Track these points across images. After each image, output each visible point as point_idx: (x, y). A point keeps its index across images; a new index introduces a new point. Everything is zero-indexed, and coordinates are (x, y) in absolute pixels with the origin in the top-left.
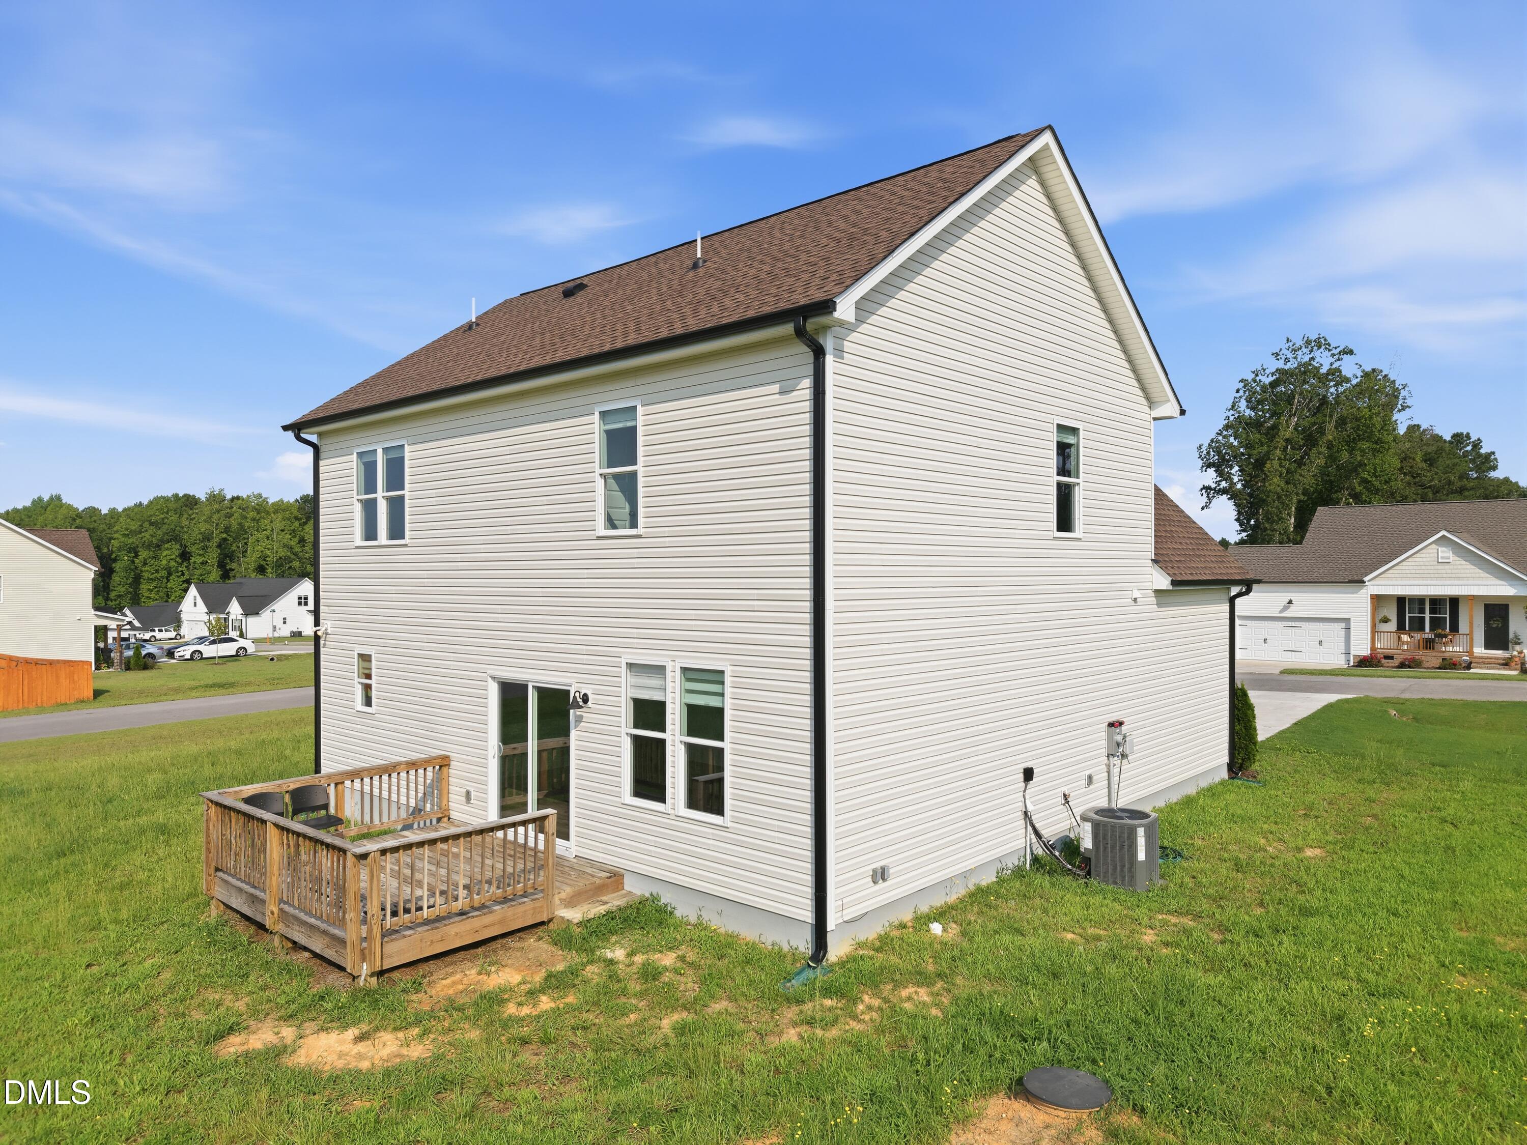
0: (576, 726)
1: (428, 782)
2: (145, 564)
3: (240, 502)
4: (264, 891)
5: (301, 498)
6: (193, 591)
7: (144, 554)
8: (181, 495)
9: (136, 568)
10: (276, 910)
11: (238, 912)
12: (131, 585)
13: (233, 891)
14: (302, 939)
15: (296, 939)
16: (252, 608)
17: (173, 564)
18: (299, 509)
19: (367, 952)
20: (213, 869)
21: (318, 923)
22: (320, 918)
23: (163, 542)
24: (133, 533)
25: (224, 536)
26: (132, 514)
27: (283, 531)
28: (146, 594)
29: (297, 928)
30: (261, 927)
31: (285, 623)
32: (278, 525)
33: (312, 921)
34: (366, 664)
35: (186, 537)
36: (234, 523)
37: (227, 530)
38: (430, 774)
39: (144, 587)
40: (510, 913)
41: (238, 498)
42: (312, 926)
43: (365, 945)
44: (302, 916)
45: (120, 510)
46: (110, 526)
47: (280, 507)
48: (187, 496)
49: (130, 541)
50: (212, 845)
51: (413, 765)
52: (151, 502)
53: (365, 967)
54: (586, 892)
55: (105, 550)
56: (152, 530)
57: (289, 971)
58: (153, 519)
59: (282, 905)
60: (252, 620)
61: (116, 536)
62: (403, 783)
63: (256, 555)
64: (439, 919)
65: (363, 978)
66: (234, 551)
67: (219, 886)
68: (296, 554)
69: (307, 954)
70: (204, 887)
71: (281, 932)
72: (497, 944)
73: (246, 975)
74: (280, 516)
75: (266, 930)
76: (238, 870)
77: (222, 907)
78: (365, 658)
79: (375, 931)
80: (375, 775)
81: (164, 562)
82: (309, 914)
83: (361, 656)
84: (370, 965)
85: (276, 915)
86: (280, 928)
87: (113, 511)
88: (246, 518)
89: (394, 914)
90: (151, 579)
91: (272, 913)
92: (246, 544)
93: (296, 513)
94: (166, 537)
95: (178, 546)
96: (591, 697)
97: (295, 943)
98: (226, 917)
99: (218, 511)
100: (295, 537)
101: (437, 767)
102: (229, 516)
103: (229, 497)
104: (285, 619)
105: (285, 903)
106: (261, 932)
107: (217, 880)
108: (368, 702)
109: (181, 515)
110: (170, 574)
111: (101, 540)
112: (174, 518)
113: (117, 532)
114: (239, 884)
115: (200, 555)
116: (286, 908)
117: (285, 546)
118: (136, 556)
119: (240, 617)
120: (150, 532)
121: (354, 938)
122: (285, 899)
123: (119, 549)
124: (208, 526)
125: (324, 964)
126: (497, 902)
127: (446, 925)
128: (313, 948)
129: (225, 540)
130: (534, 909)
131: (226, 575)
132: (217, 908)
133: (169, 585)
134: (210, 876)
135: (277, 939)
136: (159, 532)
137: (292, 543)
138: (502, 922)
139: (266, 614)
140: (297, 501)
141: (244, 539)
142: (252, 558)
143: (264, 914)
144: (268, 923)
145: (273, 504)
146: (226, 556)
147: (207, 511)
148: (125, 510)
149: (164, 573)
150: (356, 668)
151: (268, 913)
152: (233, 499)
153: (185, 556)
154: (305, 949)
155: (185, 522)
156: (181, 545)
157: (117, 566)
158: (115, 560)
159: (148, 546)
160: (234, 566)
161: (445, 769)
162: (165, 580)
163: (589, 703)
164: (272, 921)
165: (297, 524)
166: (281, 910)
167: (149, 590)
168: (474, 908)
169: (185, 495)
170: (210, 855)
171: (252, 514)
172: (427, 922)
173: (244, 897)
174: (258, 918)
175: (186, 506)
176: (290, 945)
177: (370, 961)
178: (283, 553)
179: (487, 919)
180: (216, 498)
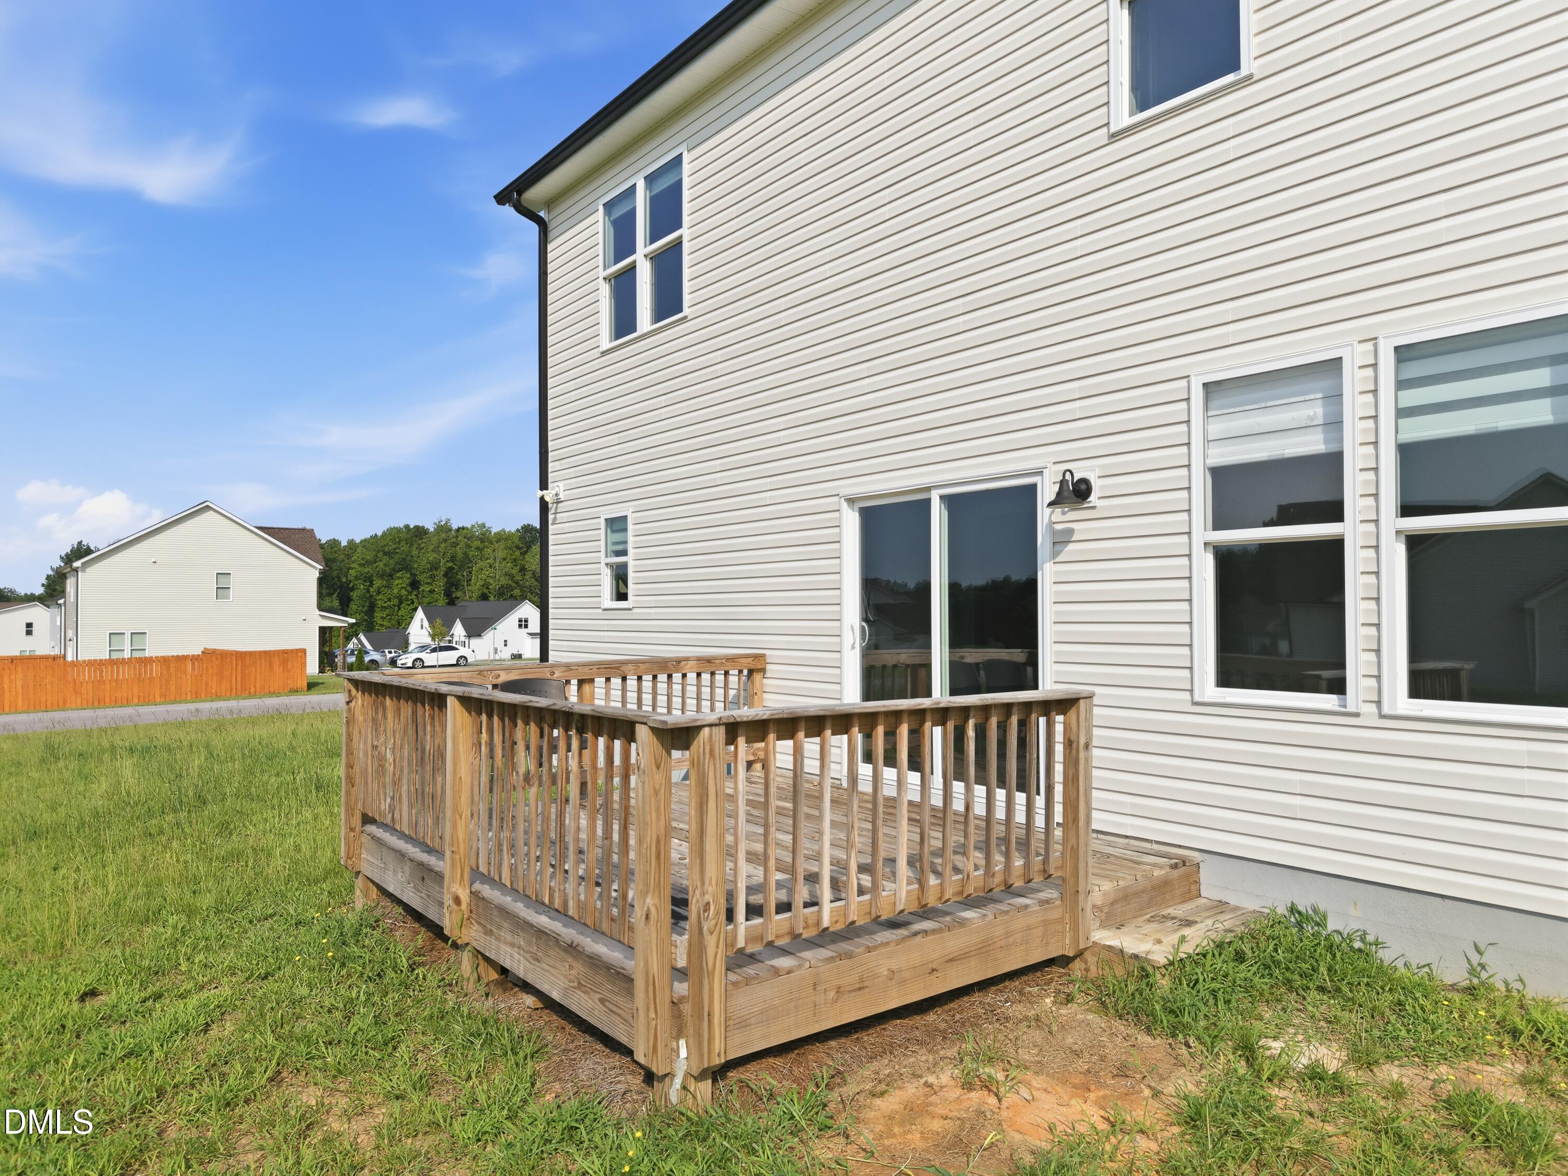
0: (1055, 554)
1: (732, 693)
2: (379, 593)
3: (465, 531)
4: (439, 854)
5: (522, 528)
6: (420, 614)
7: (378, 583)
8: (412, 527)
9: (371, 596)
10: (464, 895)
11: (399, 902)
12: (366, 613)
13: (390, 858)
14: (520, 966)
15: (507, 964)
16: (475, 630)
17: (404, 592)
18: (521, 538)
19: (687, 1008)
20: (357, 820)
21: (556, 926)
22: (561, 913)
23: (396, 571)
24: (368, 563)
25: (450, 564)
26: (368, 545)
27: (504, 559)
28: (379, 622)
29: (509, 937)
30: (437, 931)
31: (506, 645)
32: (500, 554)
33: (543, 920)
34: (618, 537)
35: (415, 566)
36: (459, 551)
37: (453, 559)
38: (733, 679)
39: (378, 615)
40: (999, 931)
41: (463, 528)
42: (540, 933)
43: (681, 988)
44: (520, 909)
45: (358, 541)
46: (349, 557)
47: (502, 537)
48: (417, 527)
49: (366, 570)
50: (357, 769)
51: (708, 664)
52: (384, 534)
53: (683, 1053)
54: (1138, 894)
55: (344, 580)
56: (385, 559)
57: (489, 1041)
58: (386, 549)
59: (477, 886)
60: (474, 642)
61: (353, 565)
62: (691, 690)
63: (480, 583)
64: (851, 932)
65: (678, 1082)
66: (459, 580)
67: (368, 851)
68: (517, 583)
69: (530, 1000)
70: (343, 853)
71: (475, 944)
72: (975, 1004)
73: (392, 1043)
74: (502, 544)
75: (445, 939)
76: (397, 816)
77: (374, 892)
78: (617, 524)
79: (711, 952)
80: (647, 673)
81: (396, 591)
82: (538, 904)
83: (611, 522)
84: (697, 1047)
85: (464, 906)
86: (472, 935)
87: (351, 542)
88: (471, 547)
89: (754, 911)
90: (385, 607)
91: (457, 901)
92: (470, 573)
93: (517, 541)
94: (397, 567)
95: (408, 575)
96: (1096, 484)
97: (504, 971)
98: (378, 913)
99: (445, 540)
100: (516, 566)
101: (745, 672)
102: (455, 545)
103: (455, 527)
104: (506, 641)
105: (487, 879)
106: (439, 943)
107: (365, 839)
108: (622, 596)
109: (411, 545)
110: (401, 602)
111: (341, 570)
112: (405, 548)
113: (354, 562)
114: (401, 844)
115: (428, 584)
116: (486, 891)
117: (506, 574)
118: (371, 585)
119: (463, 639)
120: (384, 562)
121: (655, 968)
122: (483, 869)
123: (357, 578)
124: (435, 555)
125: (568, 1027)
126: (970, 902)
127: (869, 950)
128: (544, 987)
129: (451, 569)
130: (1046, 923)
131: (452, 602)
132: (366, 895)
133: (400, 613)
134: (352, 830)
135: (466, 958)
136: (392, 562)
137: (514, 572)
138: (984, 950)
139: (489, 636)
140: (518, 530)
141: (469, 567)
142: (475, 587)
143: (441, 904)
144: (448, 924)
145: (495, 533)
146: (452, 584)
147: (435, 540)
148: (362, 542)
149: (396, 602)
150: (603, 543)
151: (448, 901)
152: (458, 530)
153: (415, 584)
154: (527, 987)
155: (415, 552)
156: (411, 574)
157: (354, 594)
158: (352, 589)
159: (381, 576)
160: (459, 594)
161: (757, 677)
162: (396, 608)
163: (1093, 498)
164: (457, 918)
165: (517, 553)
166: (474, 894)
167: (382, 618)
168: (925, 913)
169: (415, 527)
170: (353, 790)
171: (477, 543)
172: (825, 938)
173: (407, 869)
174: (431, 914)
175: (416, 536)
176: (494, 975)
177: (698, 1034)
178: (504, 581)
179: (955, 942)
180: (443, 529)
